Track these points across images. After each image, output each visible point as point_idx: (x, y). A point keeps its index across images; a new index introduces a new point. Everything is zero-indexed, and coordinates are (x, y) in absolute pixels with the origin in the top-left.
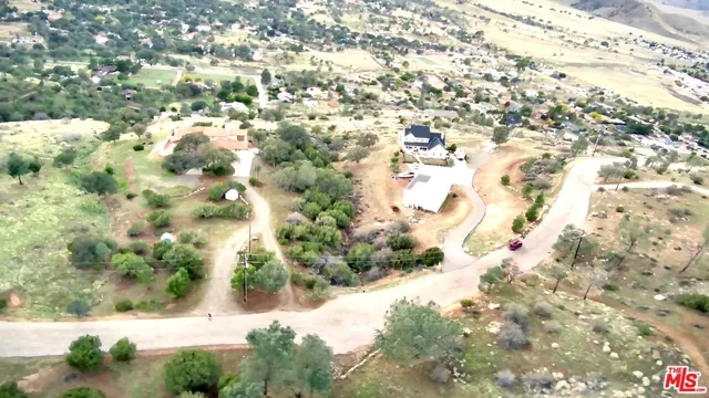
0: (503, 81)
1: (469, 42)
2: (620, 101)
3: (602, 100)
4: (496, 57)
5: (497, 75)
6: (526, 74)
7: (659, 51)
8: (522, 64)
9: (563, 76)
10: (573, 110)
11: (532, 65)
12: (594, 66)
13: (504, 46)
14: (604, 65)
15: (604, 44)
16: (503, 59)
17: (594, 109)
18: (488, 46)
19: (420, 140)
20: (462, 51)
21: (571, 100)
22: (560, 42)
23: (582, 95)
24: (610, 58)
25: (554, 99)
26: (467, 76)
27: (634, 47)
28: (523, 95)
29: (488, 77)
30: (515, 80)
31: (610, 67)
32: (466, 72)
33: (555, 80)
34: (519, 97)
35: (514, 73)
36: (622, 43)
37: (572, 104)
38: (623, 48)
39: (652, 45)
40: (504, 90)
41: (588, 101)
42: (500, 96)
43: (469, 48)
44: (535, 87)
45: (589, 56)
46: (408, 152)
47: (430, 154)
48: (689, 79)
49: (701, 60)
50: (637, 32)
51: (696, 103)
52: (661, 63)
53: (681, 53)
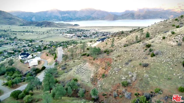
0: (29, 46)
1: (14, 40)
2: (57, 42)
3: (53, 43)
4: (23, 42)
5: (27, 45)
6: (33, 43)
7: (59, 31)
8: (31, 41)
9: (42, 41)
10: (48, 47)
11: (34, 41)
12: (48, 37)
13: (24, 39)
14: (50, 37)
15: (48, 32)
16: (25, 41)
17: (53, 45)
18: (20, 40)
19: (24, 56)
20: (13, 43)
21: (47, 45)
22: (37, 34)
23: (48, 43)
24: (50, 35)
25: (43, 46)
26: (18, 48)
27: (54, 31)
28: (35, 47)
29: (24, 46)
30: (32, 45)
32: (17, 47)
33: (41, 42)
34: (35, 48)
35: (30, 44)
36: (51, 31)
37: (48, 46)
38: (52, 32)
39: (57, 30)
40: (30, 48)
41: (51, 44)
42: (30, 49)
43: (15, 41)
44: (37, 45)
45: (45, 36)
46: (23, 59)
47: (28, 58)
48: (67, 34)
49: (68, 30)
50: (53, 28)
51: (71, 38)
52: (61, 33)
53: (64, 30)
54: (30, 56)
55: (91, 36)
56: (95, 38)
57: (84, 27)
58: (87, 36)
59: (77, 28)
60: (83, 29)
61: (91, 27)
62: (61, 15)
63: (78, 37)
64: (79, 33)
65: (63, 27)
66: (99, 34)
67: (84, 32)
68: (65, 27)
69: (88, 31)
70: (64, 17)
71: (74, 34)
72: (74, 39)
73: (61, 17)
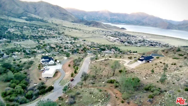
0: (71, 43)
1: (61, 35)
2: (98, 44)
3: (94, 44)
4: (68, 38)
5: (70, 42)
6: (76, 41)
7: (104, 32)
8: (75, 39)
9: (85, 40)
10: (88, 48)
11: (78, 39)
12: (91, 37)
13: (70, 35)
14: (94, 37)
15: (93, 32)
16: (70, 38)
17: (93, 47)
18: (66, 36)
19: (46, 60)
20: (59, 37)
21: (87, 46)
22: (83, 33)
23: (90, 44)
24: (95, 35)
25: (84, 46)
27: (99, 32)
28: (76, 46)
29: (67, 43)
30: (74, 43)
31: (95, 37)
32: (61, 42)
33: (83, 42)
34: (75, 46)
35: (73, 41)
36: (96, 31)
37: (88, 46)
38: (97, 33)
40: (71, 45)
41: (91, 45)
42: (71, 47)
43: (61, 36)
44: (79, 44)
45: (90, 35)
48: (111, 37)
49: (113, 33)
50: (99, 29)
51: (113, 42)
52: (105, 35)
53: (109, 32)
54: (52, 62)
55: (136, 43)
56: (140, 46)
57: (131, 32)
58: (131, 42)
59: (123, 32)
60: (129, 34)
61: (139, 33)
62: (111, 17)
63: (121, 42)
64: (123, 38)
65: (110, 29)
66: (146, 43)
67: (130, 38)
68: (111, 29)
69: (134, 37)
70: (113, 19)
71: (118, 38)
72: (116, 43)
73: (111, 19)
